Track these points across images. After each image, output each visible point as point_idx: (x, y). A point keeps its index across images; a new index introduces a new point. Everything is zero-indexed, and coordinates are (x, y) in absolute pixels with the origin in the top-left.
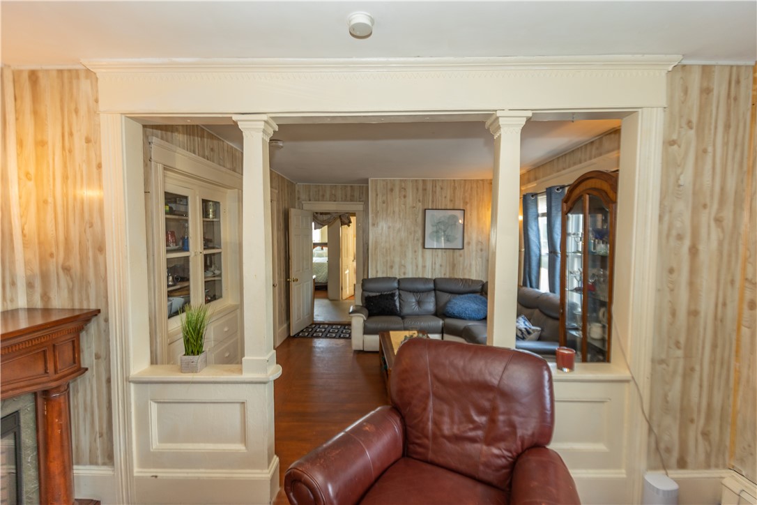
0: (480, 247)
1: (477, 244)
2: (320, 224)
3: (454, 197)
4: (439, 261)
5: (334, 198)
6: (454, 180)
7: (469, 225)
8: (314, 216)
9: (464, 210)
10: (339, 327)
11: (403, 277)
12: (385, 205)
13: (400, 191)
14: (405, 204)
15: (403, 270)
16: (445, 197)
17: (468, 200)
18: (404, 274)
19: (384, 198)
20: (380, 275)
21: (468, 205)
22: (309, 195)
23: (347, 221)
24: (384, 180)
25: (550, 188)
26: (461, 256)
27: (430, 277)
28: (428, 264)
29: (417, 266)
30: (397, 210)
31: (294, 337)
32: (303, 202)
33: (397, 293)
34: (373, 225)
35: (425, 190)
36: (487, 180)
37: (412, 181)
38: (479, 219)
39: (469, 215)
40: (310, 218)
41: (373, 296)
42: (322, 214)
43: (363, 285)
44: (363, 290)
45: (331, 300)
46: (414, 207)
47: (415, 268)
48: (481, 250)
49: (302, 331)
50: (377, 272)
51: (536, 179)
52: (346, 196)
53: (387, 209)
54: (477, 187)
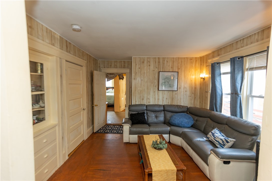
0: (185, 90)
1: (184, 89)
2: (109, 79)
3: (173, 65)
4: (165, 97)
5: (116, 67)
6: (173, 58)
7: (180, 79)
8: (107, 75)
9: (178, 72)
10: (118, 126)
11: (148, 104)
12: (140, 69)
13: (147, 63)
14: (149, 69)
15: (148, 101)
16: (169, 66)
17: (180, 67)
18: (149, 102)
19: (140, 66)
20: (137, 103)
21: (180, 70)
22: (104, 65)
23: (122, 78)
24: (140, 57)
25: (234, 58)
26: (176, 94)
27: (161, 104)
28: (161, 98)
29: (155, 99)
30: (146, 72)
31: (96, 133)
32: (101, 68)
33: (146, 112)
34: (134, 79)
35: (159, 62)
36: (189, 58)
37: (153, 58)
38: (185, 77)
39: (180, 74)
40: (105, 76)
41: (134, 114)
42: (110, 74)
43: (129, 108)
44: (129, 111)
45: (115, 112)
46: (154, 71)
47: (154, 100)
48: (186, 91)
49: (100, 129)
50: (136, 102)
51: (219, 55)
52: (121, 66)
53: (141, 72)
54: (184, 61)
